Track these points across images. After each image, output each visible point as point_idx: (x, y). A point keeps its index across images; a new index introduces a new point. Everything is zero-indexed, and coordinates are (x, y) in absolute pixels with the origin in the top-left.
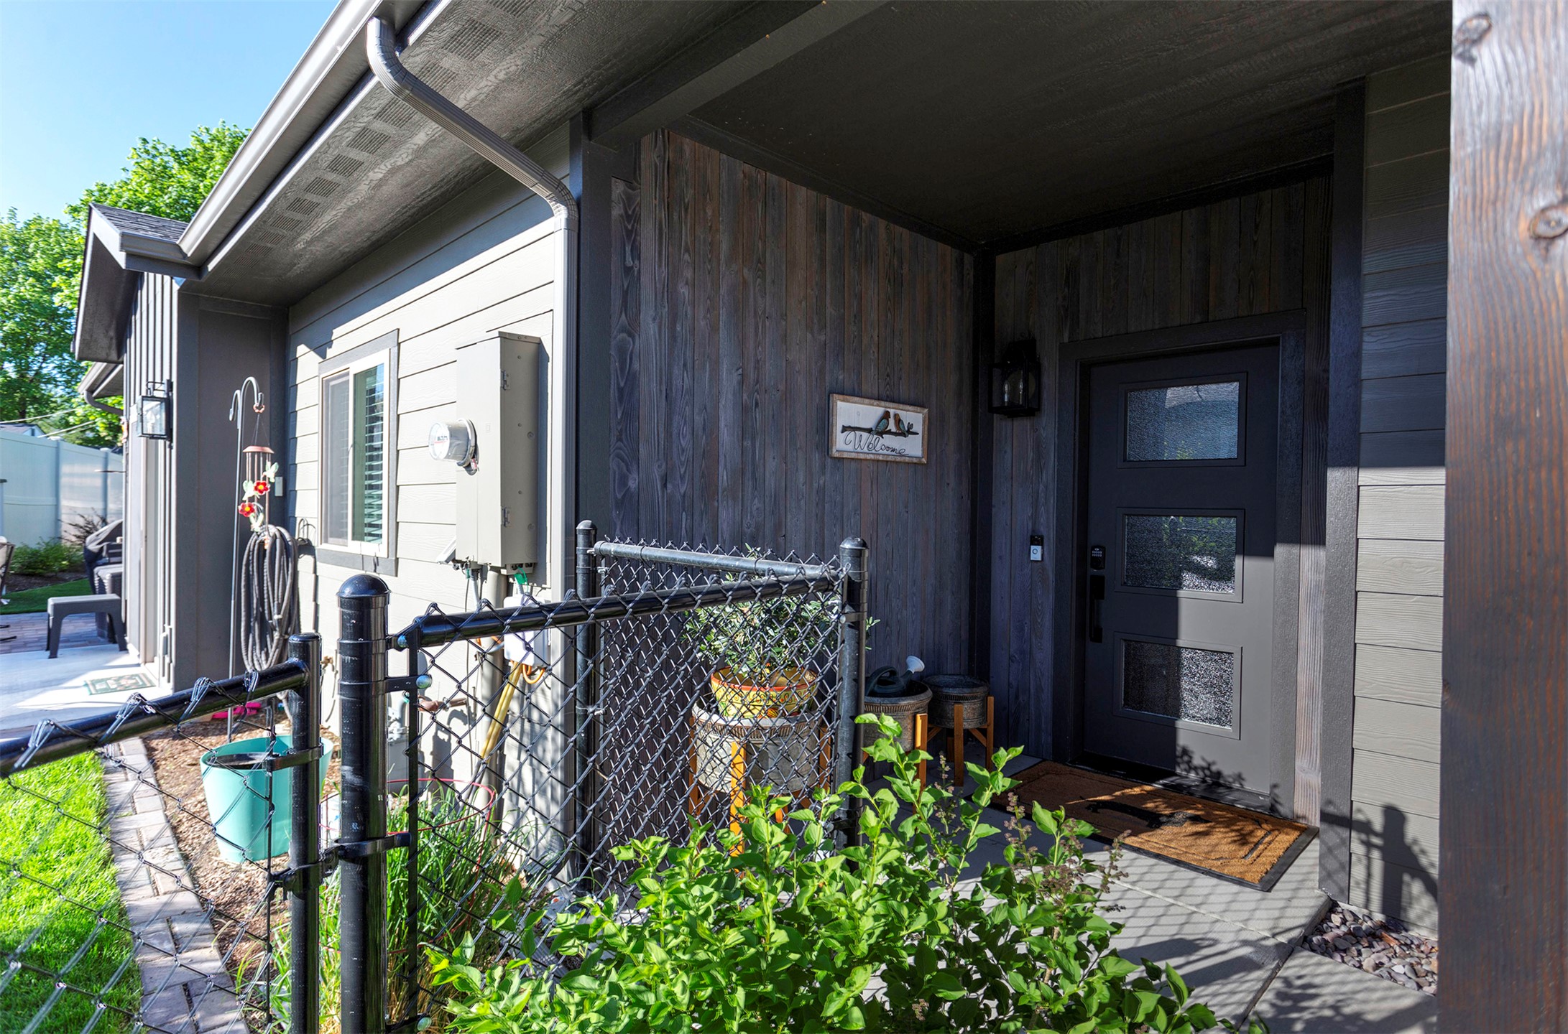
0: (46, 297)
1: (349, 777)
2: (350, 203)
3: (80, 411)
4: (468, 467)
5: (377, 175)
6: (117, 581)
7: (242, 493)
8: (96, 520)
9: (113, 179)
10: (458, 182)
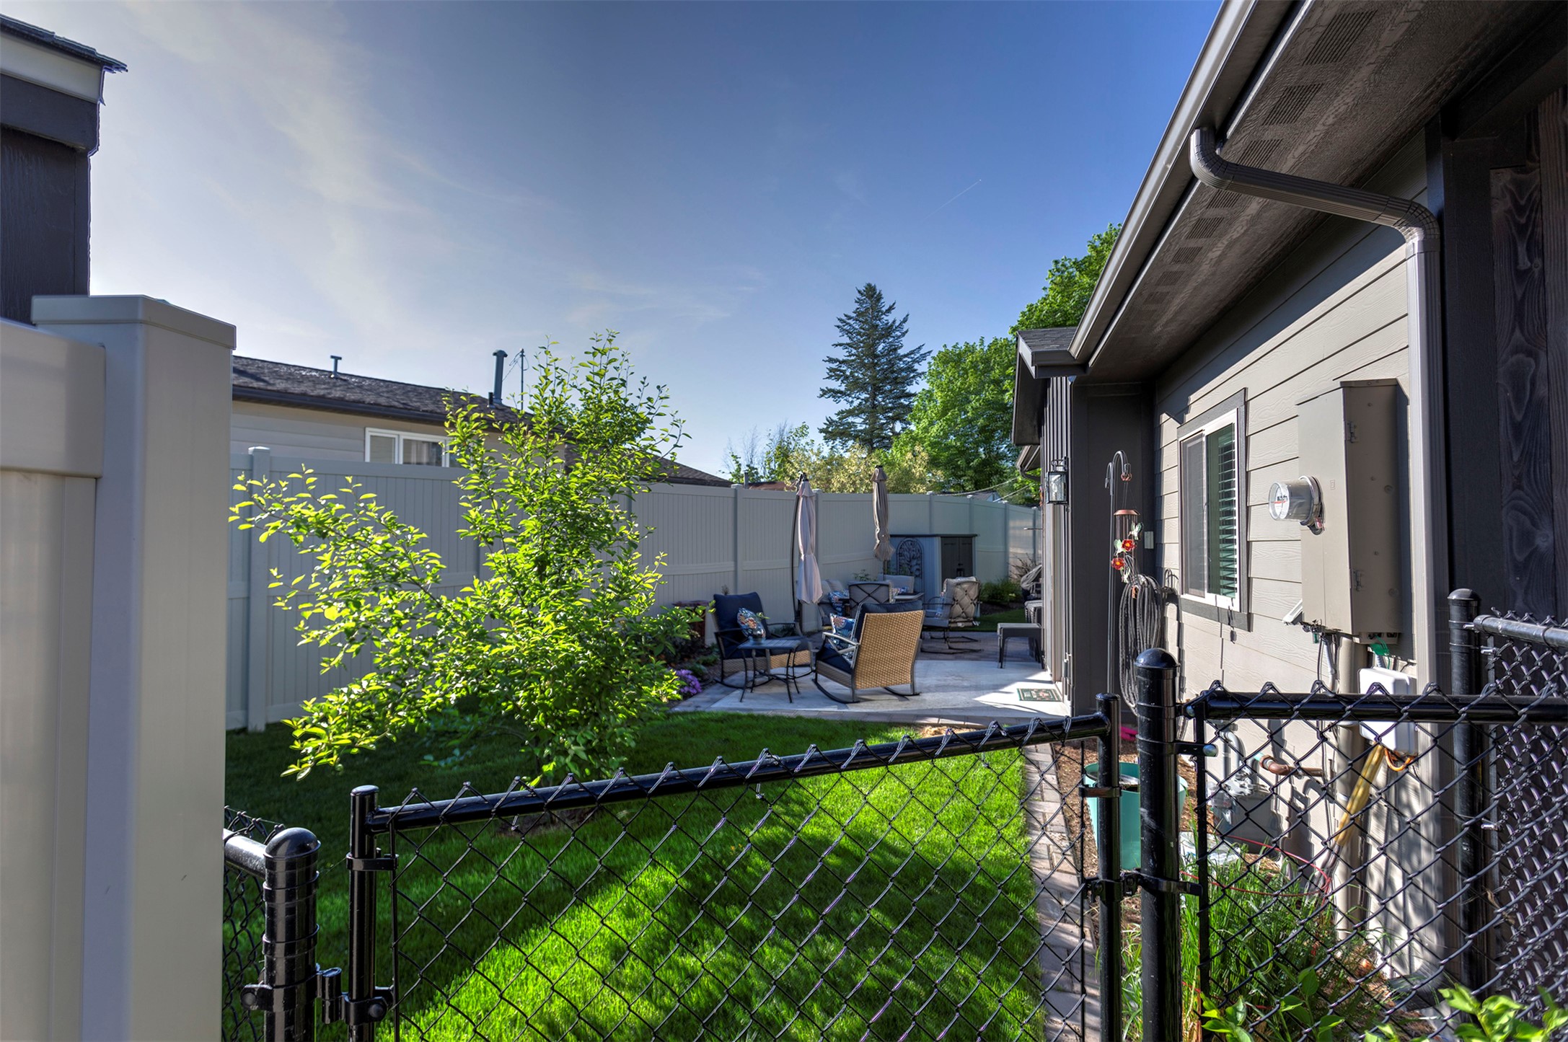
0: (1000, 397)
1: (1147, 818)
2: (1195, 284)
3: (1020, 479)
4: (1313, 528)
5: (1216, 253)
6: (1039, 611)
7: (1115, 549)
8: (1029, 562)
9: (1036, 297)
10: (1299, 233)
